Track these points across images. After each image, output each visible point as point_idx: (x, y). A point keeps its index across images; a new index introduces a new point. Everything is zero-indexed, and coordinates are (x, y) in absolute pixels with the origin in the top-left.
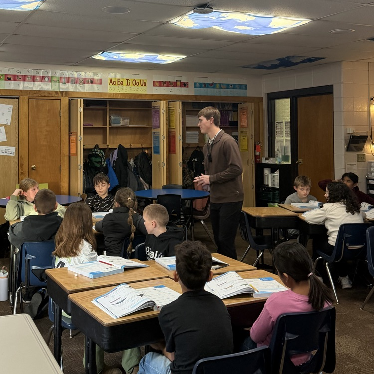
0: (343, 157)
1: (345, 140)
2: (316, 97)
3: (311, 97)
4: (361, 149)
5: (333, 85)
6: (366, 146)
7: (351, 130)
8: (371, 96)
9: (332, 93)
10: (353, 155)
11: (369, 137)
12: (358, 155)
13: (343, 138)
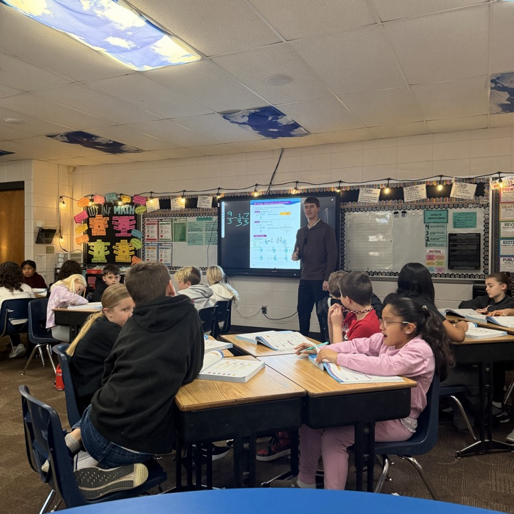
0: (32, 249)
1: (35, 233)
2: (10, 192)
3: (6, 192)
4: (50, 242)
5: (23, 182)
6: (54, 239)
7: (40, 224)
8: (60, 195)
9: (23, 189)
10: (43, 247)
11: (57, 231)
12: (47, 247)
13: (33, 231)
